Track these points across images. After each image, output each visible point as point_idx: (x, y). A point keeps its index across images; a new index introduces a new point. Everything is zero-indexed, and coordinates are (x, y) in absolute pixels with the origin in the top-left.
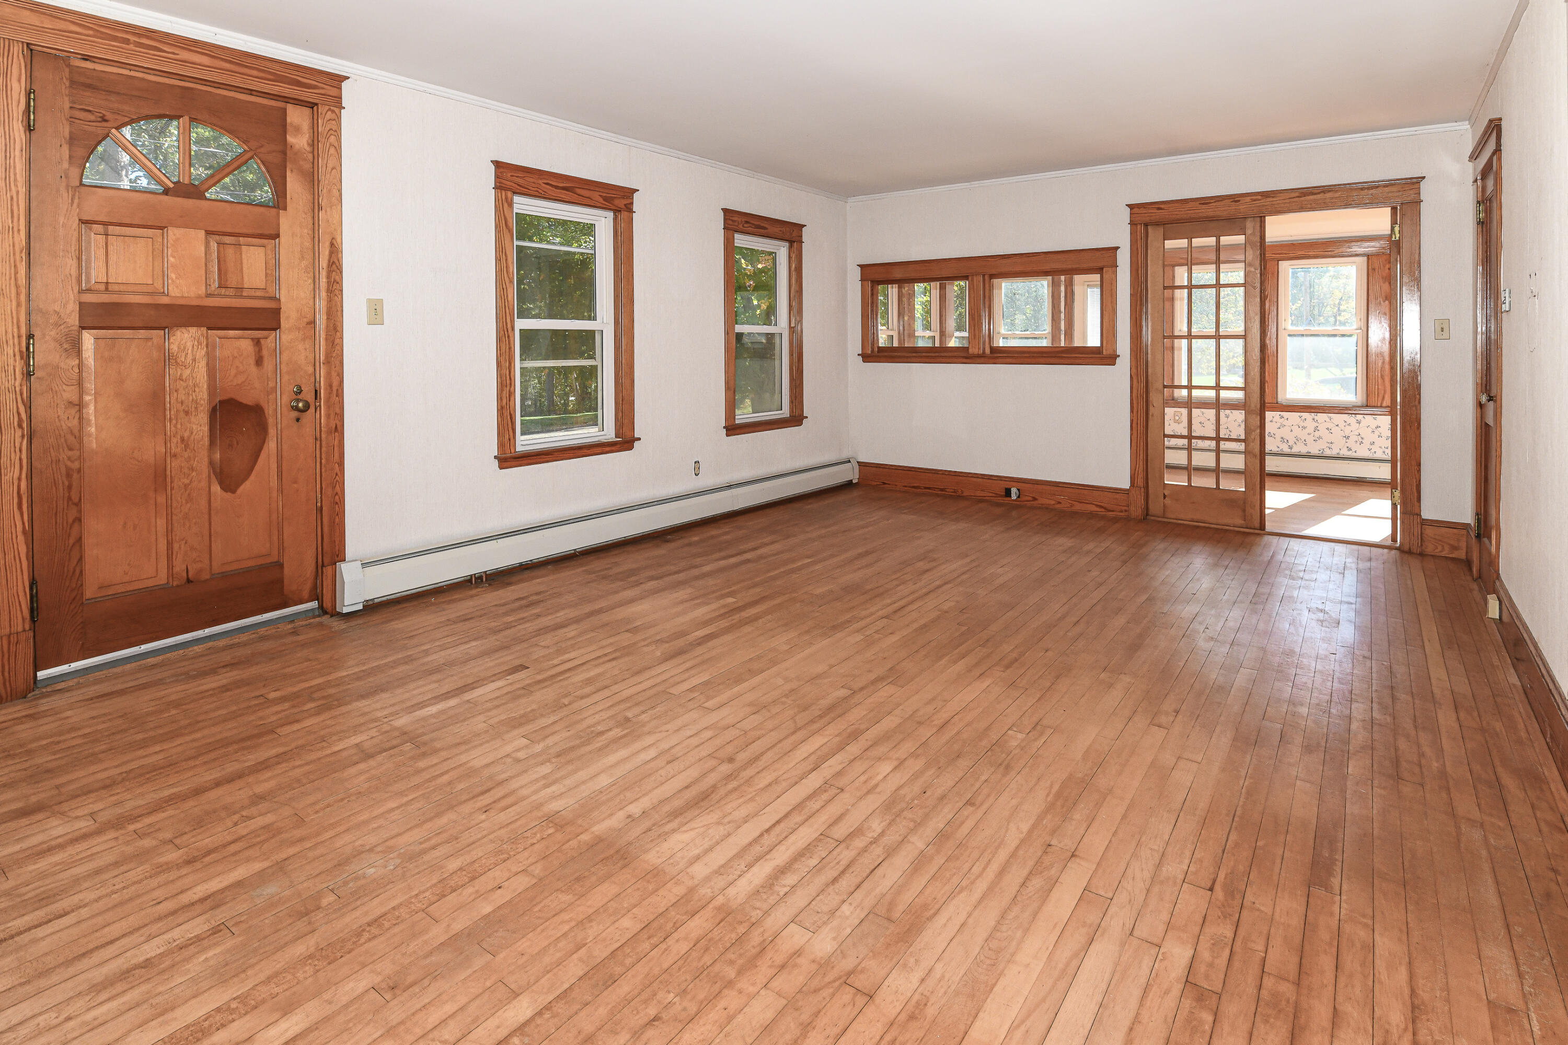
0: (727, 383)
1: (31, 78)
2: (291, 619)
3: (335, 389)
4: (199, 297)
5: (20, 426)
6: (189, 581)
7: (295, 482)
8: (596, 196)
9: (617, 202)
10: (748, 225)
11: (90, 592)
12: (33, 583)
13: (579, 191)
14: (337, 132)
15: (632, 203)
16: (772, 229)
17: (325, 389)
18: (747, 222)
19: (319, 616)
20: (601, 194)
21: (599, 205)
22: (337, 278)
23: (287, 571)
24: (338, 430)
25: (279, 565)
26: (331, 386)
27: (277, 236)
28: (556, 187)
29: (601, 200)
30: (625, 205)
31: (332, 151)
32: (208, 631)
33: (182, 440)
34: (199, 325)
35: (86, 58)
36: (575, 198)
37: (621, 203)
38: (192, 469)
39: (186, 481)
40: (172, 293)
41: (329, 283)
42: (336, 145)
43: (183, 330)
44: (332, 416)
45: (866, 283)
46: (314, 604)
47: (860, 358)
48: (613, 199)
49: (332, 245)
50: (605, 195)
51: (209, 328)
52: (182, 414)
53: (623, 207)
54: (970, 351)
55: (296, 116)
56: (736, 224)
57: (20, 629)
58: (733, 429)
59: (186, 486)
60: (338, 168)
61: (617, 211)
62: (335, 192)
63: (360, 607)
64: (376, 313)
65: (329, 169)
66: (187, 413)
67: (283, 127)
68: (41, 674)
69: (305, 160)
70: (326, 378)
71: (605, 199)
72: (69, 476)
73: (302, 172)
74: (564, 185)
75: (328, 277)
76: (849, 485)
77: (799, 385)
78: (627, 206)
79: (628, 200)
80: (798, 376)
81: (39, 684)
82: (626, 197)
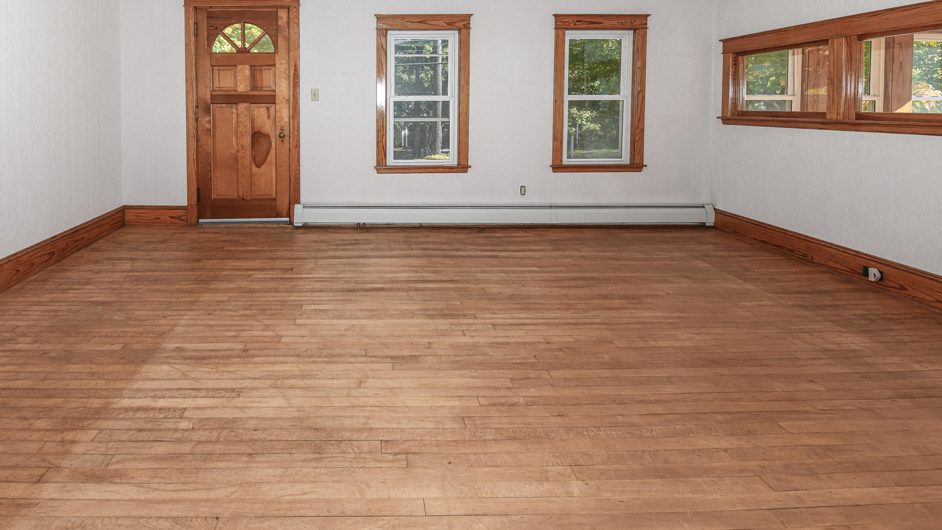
0: (554, 135)
1: (196, 18)
2: (278, 223)
3: (296, 129)
4: (247, 91)
5: (194, 137)
6: (243, 199)
7: (281, 167)
8: (442, 23)
10: (580, 23)
11: (213, 197)
12: (198, 189)
13: (429, 22)
14: (298, 17)
15: (469, 23)
16: (606, 23)
17: (292, 129)
18: (578, 21)
19: (289, 225)
20: (445, 21)
21: (445, 28)
22: (297, 81)
23: (277, 202)
24: (298, 146)
25: (275, 200)
26: (294, 127)
27: (274, 65)
28: (413, 22)
29: (445, 25)
30: (464, 25)
31: (295, 25)
32: (247, 220)
33: (241, 146)
34: (247, 102)
35: (211, 7)
36: (427, 26)
37: (461, 25)
38: (245, 157)
39: (243, 161)
40: (238, 90)
41: (294, 83)
42: (297, 22)
43: (242, 104)
44: (295, 140)
45: (727, 55)
46: (288, 219)
47: (720, 120)
48: (454, 23)
49: (295, 66)
50: (448, 21)
51: (251, 104)
52: (241, 136)
53: (463, 26)
54: (828, 116)
55: (282, 14)
56: (567, 24)
57: (194, 204)
58: (558, 167)
59: (242, 163)
60: (298, 33)
61: (459, 30)
62: (296, 43)
63: (301, 225)
64: (315, 95)
65: (294, 33)
66: (243, 136)
67: (277, 18)
68: (201, 221)
69: (285, 31)
70: (292, 124)
71: (448, 24)
72: (208, 155)
73: (284, 37)
75: (294, 80)
76: (702, 227)
77: (639, 140)
78: (466, 25)
79: (467, 22)
80: (639, 133)
81: (199, 224)
82: (466, 20)
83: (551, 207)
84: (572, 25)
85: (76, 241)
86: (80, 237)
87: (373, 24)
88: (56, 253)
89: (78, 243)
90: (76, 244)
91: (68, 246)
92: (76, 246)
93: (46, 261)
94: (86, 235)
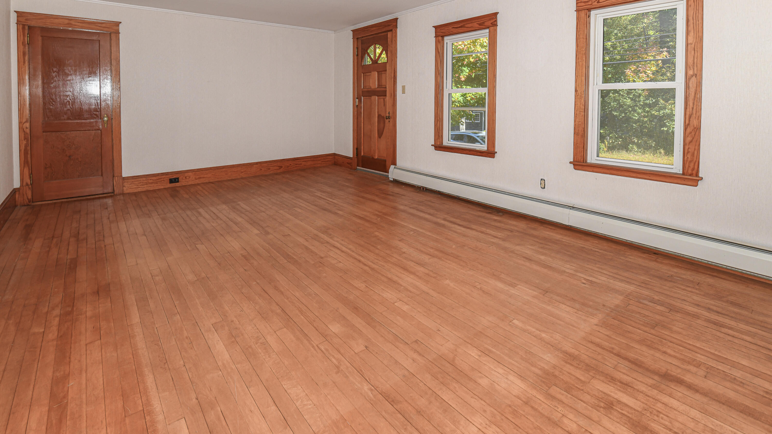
2: (386, 176)
4: (375, 88)
5: (355, 116)
6: (373, 157)
7: (388, 139)
8: (475, 25)
9: (486, 24)
11: (362, 154)
12: (357, 148)
13: (467, 26)
14: (396, 36)
15: (496, 21)
20: (478, 23)
21: (477, 28)
23: (387, 163)
24: (395, 125)
27: (386, 70)
28: (457, 28)
29: (478, 26)
30: (491, 23)
31: (395, 42)
33: (373, 123)
34: (375, 95)
36: (465, 29)
37: (488, 23)
38: (374, 131)
39: (373, 133)
40: (372, 88)
41: (394, 82)
43: (373, 96)
48: (484, 23)
49: (394, 70)
50: (479, 22)
51: (377, 96)
53: (491, 25)
55: (390, 35)
56: (590, 3)
57: (355, 157)
58: (580, 165)
59: (373, 135)
60: (396, 47)
61: (489, 28)
62: (395, 54)
63: (393, 180)
64: (404, 90)
67: (387, 39)
68: (357, 167)
69: (391, 47)
70: (393, 110)
71: (480, 25)
72: (361, 128)
74: (460, 25)
77: (691, 142)
78: (494, 23)
79: (494, 20)
80: (691, 133)
81: (357, 169)
82: (493, 19)
83: (573, 208)
84: (596, 3)
85: (296, 164)
86: (299, 163)
87: (433, 32)
88: (283, 167)
89: (298, 165)
90: (296, 166)
91: (291, 166)
92: (296, 167)
93: (277, 169)
94: (303, 163)
